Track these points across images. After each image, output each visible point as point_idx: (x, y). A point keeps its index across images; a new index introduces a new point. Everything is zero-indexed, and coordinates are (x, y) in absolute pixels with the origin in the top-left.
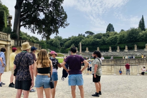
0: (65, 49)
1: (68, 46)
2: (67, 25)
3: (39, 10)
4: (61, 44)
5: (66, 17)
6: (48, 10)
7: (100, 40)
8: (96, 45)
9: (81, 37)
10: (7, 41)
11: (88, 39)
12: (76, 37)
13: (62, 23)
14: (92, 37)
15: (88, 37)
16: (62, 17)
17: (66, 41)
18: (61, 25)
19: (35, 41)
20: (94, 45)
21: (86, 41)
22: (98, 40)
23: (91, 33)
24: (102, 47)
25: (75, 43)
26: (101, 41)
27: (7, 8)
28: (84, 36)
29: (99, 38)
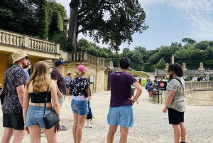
0: (150, 65)
1: (155, 62)
2: (145, 28)
3: (105, 7)
4: (145, 59)
5: (143, 16)
6: (117, 7)
7: (204, 51)
8: (198, 59)
9: (175, 48)
10: (56, 54)
11: (185, 50)
12: (166, 48)
13: (138, 26)
14: (193, 47)
15: (186, 47)
16: (137, 17)
17: (152, 54)
18: (137, 29)
19: (107, 54)
20: (195, 59)
21: (182, 53)
22: (201, 51)
23: (191, 41)
24: (208, 63)
25: (166, 57)
26: (206, 52)
27: (64, 8)
28: (180, 45)
29: (204, 49)
